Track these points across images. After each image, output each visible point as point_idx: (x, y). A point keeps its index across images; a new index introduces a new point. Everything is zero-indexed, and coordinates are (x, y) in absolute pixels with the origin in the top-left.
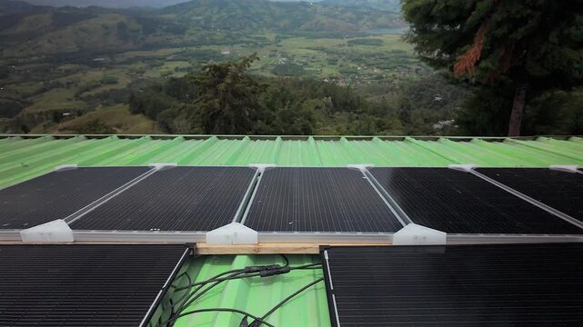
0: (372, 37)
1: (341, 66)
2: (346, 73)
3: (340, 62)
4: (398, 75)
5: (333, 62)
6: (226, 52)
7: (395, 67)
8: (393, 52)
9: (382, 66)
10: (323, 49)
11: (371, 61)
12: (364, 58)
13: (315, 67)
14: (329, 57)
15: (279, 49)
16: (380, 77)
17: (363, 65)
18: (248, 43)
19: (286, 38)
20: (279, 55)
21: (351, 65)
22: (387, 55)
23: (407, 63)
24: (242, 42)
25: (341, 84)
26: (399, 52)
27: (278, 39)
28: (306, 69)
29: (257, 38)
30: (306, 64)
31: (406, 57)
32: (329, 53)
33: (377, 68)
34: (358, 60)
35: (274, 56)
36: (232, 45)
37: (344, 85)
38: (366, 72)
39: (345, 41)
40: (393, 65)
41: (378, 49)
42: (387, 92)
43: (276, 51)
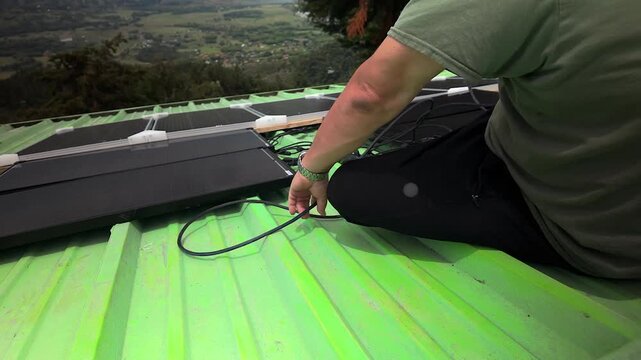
0: (249, 9)
1: (222, 44)
2: (230, 52)
3: (219, 39)
4: (286, 50)
5: (211, 41)
6: (67, 38)
7: (282, 42)
8: (277, 24)
9: (269, 41)
10: (195, 26)
11: (254, 35)
12: (246, 33)
13: (191, 49)
14: (205, 34)
15: (141, 30)
16: (268, 54)
17: (246, 41)
18: (96, 25)
19: (147, 15)
20: (141, 37)
21: (234, 42)
22: (271, 28)
23: (293, 35)
24: (89, 24)
25: (226, 65)
26: (283, 24)
27: (136, 18)
28: (181, 51)
29: (107, 18)
30: (178, 45)
31: (292, 29)
32: (204, 29)
33: (264, 43)
34: (240, 35)
35: (135, 38)
36: (74, 28)
37: (229, 66)
38: (252, 49)
39: (220, 14)
40: (278, 39)
41: (260, 23)
42: (279, 69)
43: (136, 32)
